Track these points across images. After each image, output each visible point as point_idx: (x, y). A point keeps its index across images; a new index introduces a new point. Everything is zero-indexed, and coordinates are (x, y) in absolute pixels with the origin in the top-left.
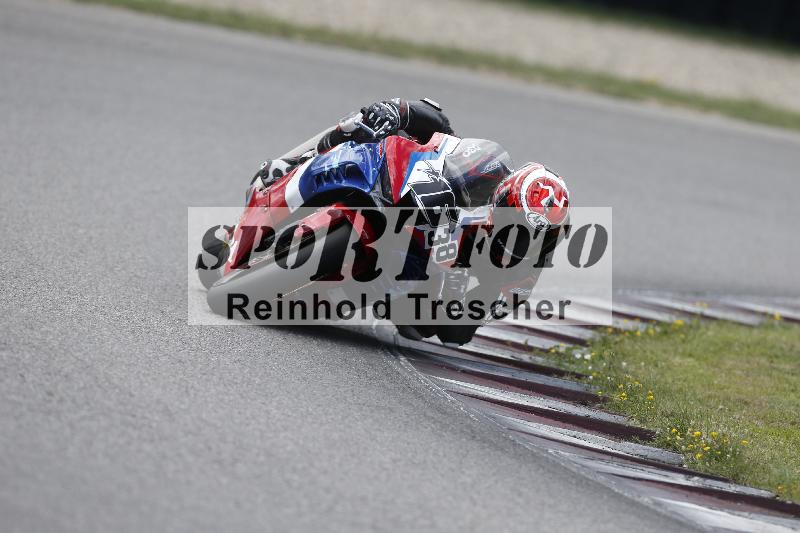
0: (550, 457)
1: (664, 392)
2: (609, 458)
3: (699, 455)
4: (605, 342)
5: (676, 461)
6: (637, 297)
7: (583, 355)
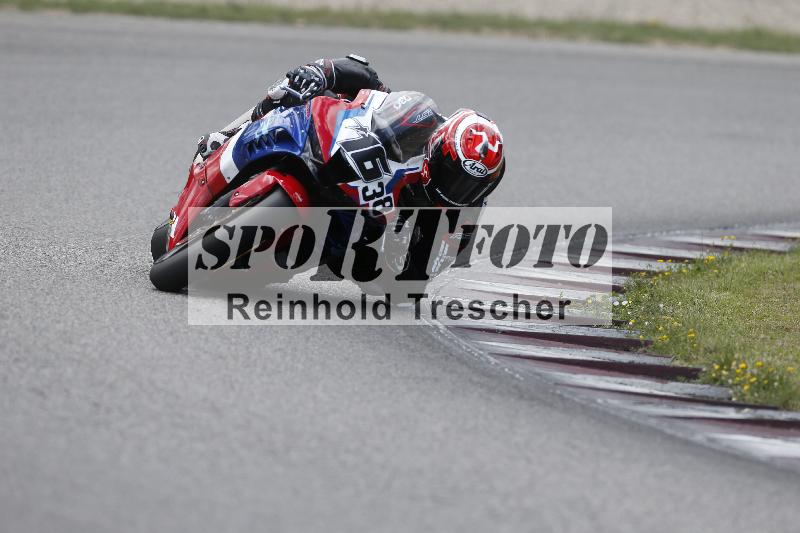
0: (600, 408)
1: (705, 329)
2: (656, 400)
3: (746, 387)
4: (639, 286)
5: (724, 396)
6: (666, 237)
7: (620, 302)
